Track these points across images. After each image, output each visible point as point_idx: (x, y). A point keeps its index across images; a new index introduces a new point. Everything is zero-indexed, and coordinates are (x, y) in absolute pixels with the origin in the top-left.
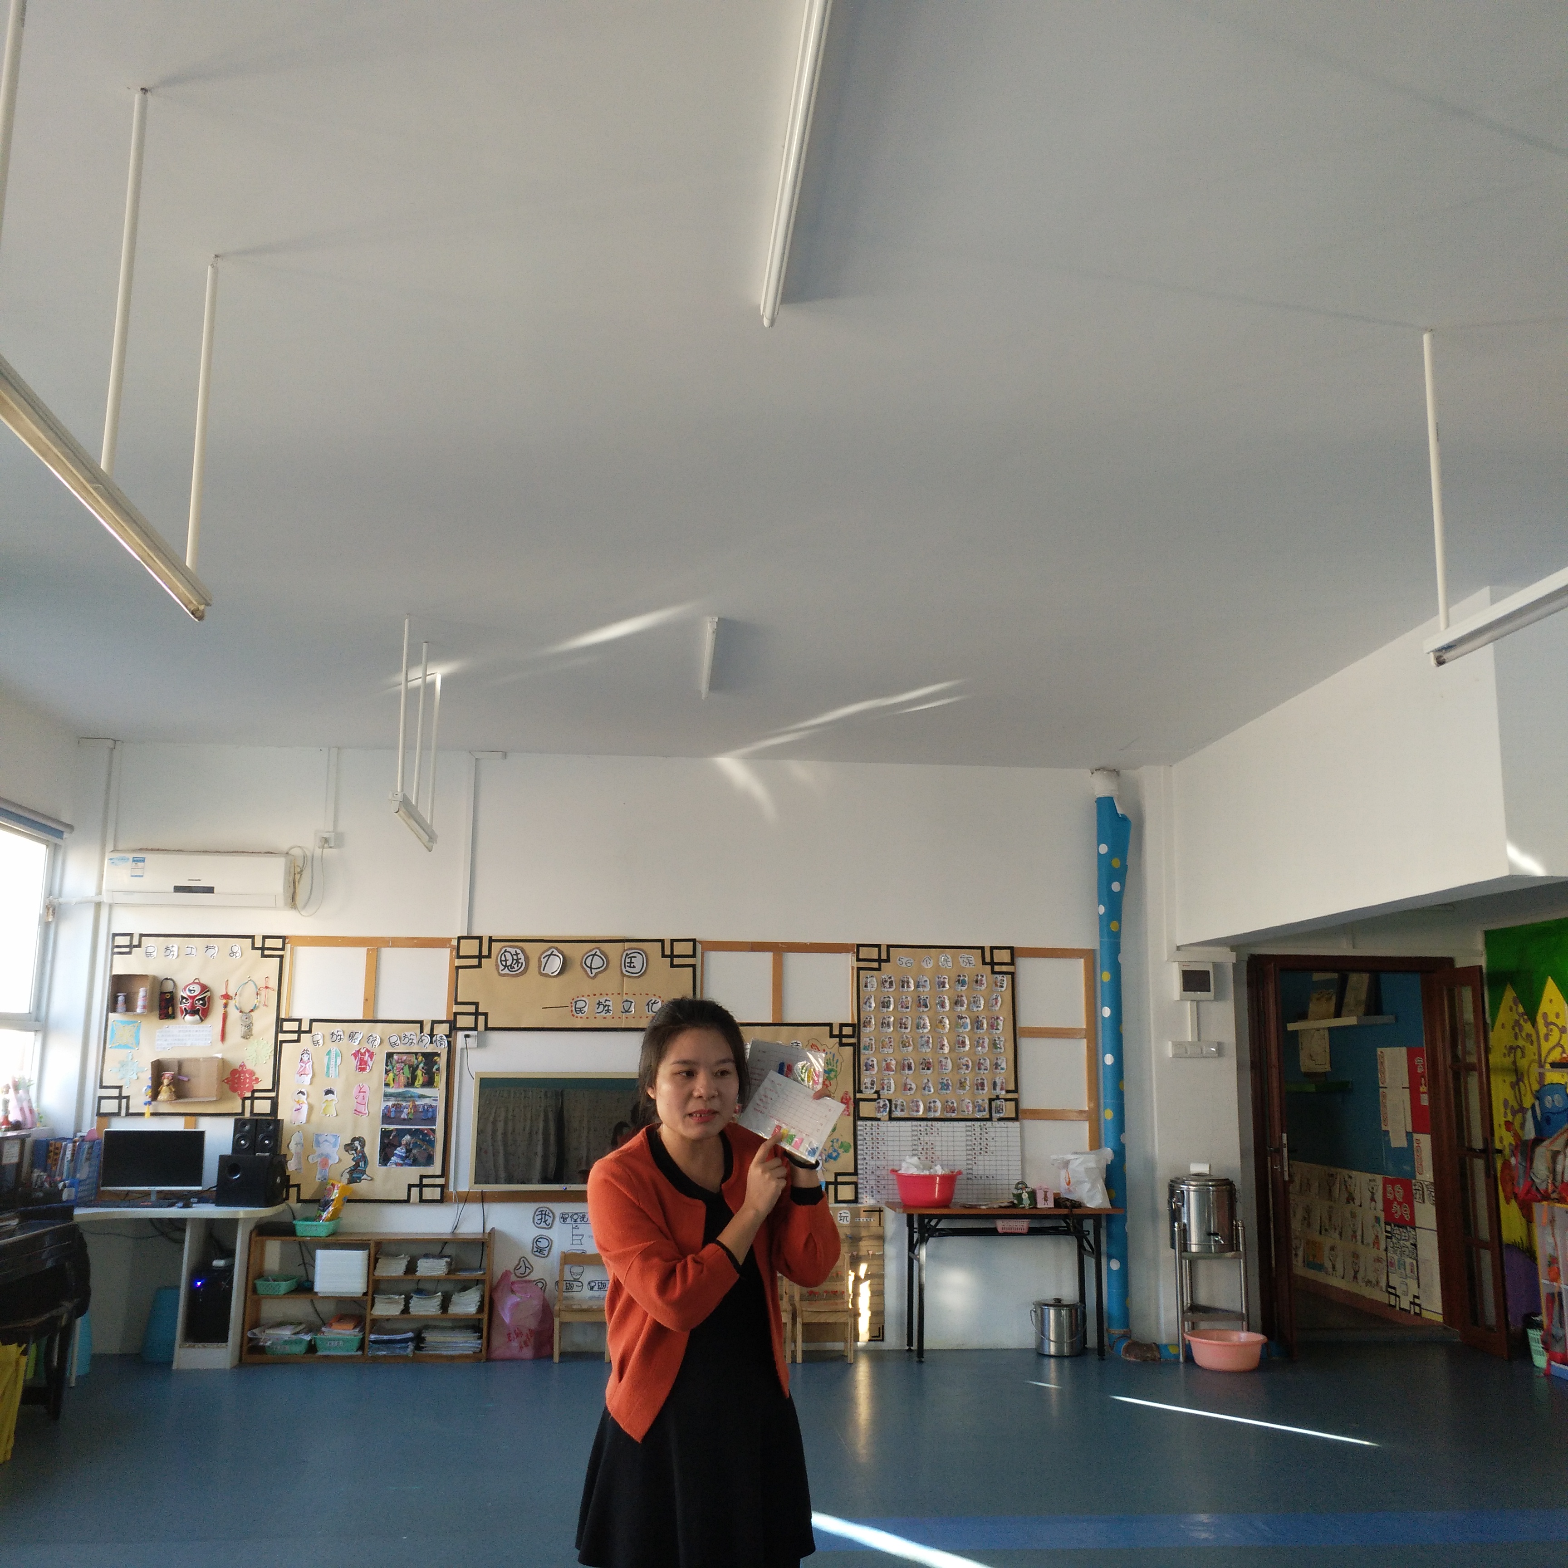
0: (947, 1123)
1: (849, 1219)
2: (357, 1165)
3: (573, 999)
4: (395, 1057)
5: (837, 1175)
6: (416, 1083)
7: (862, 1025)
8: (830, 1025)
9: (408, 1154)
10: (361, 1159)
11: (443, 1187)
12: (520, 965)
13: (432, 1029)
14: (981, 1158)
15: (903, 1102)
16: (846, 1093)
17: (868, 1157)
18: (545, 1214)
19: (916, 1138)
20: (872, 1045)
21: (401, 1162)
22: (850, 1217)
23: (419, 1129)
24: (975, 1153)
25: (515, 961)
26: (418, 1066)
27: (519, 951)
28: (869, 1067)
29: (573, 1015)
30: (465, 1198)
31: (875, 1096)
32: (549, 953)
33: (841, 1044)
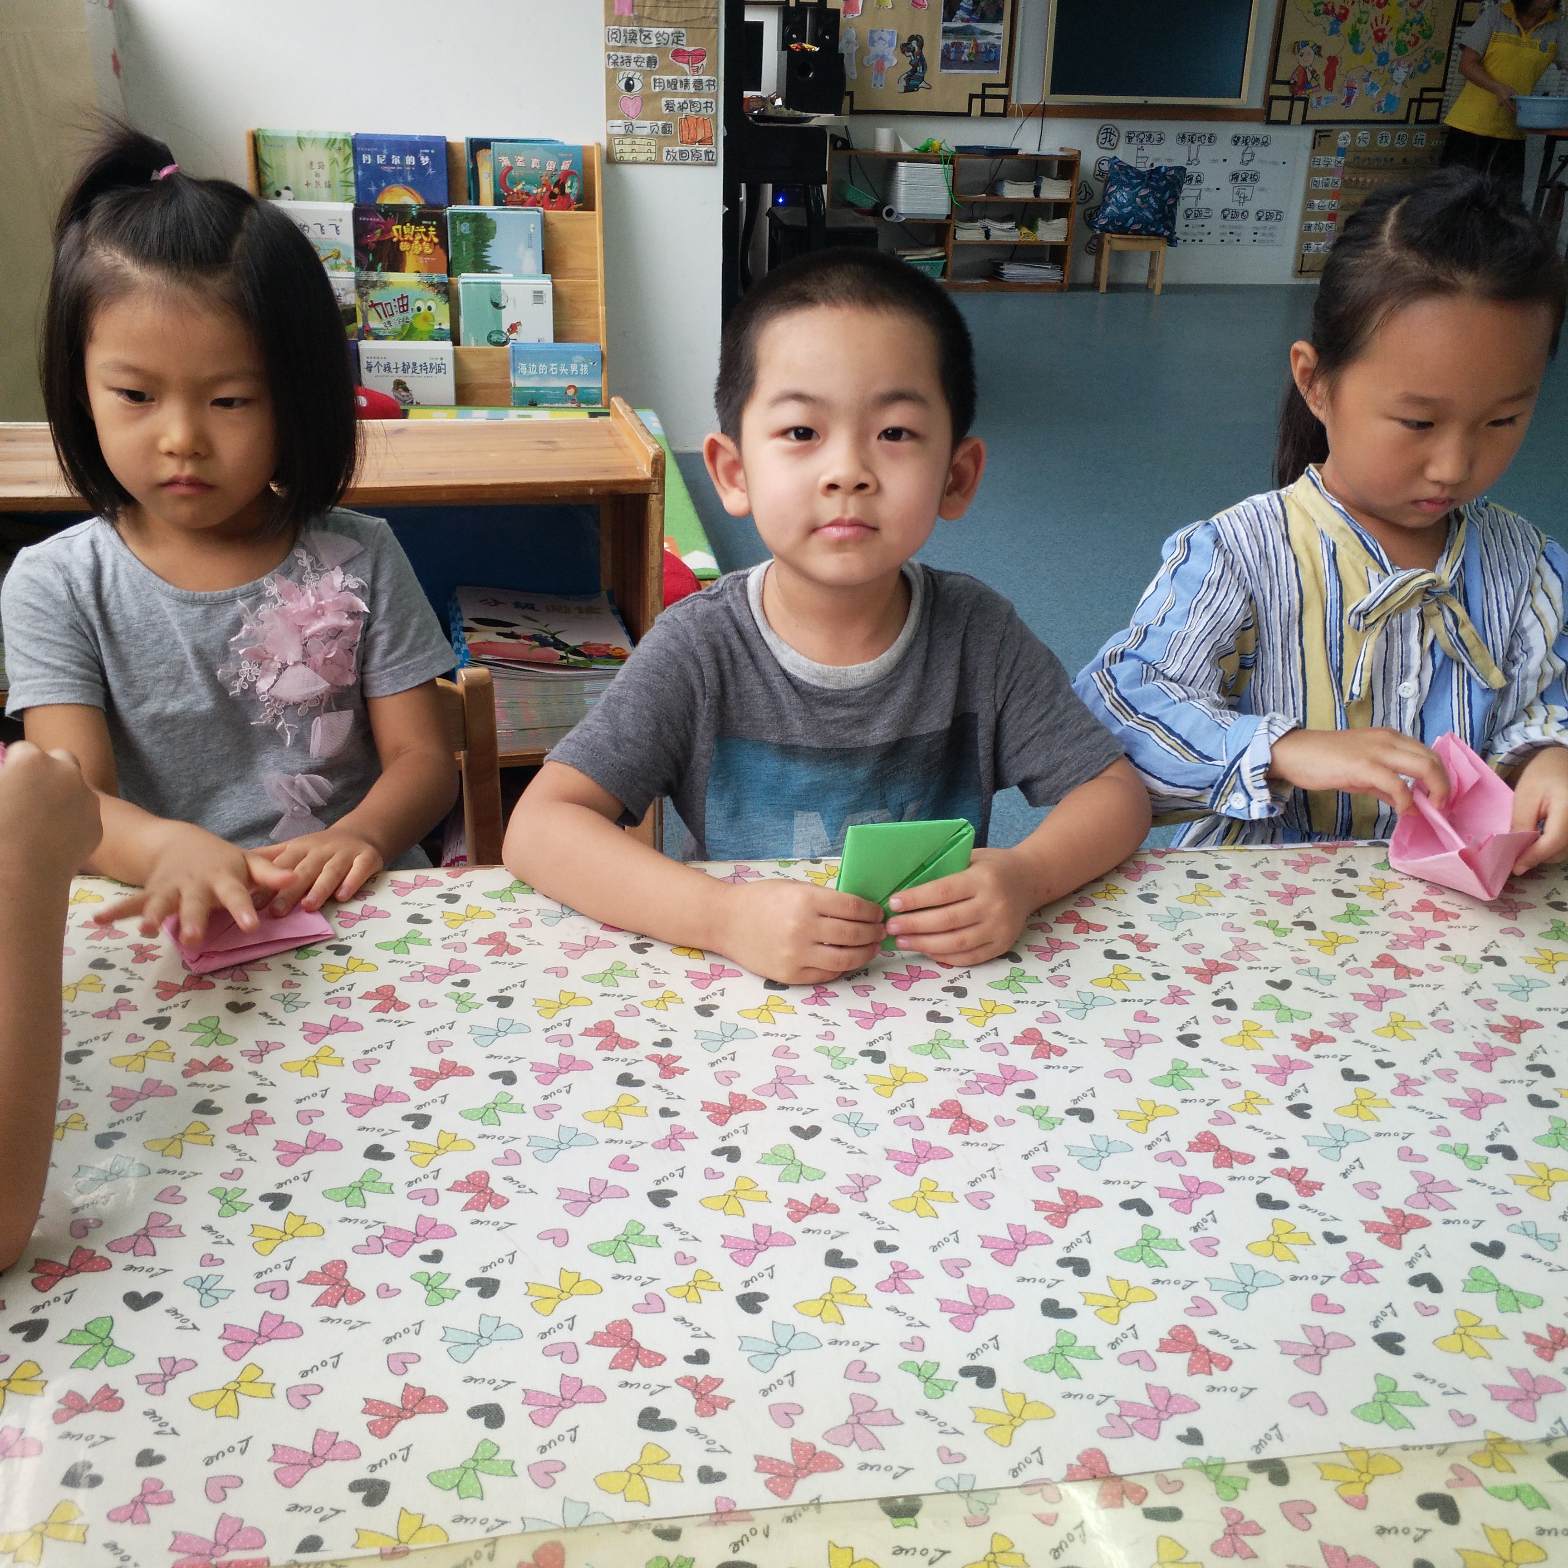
1: (1424, 142)
2: (914, 71)
5: (1423, 90)
10: (919, 63)
11: (1006, 98)
18: (1109, 133)
30: (1030, 112)
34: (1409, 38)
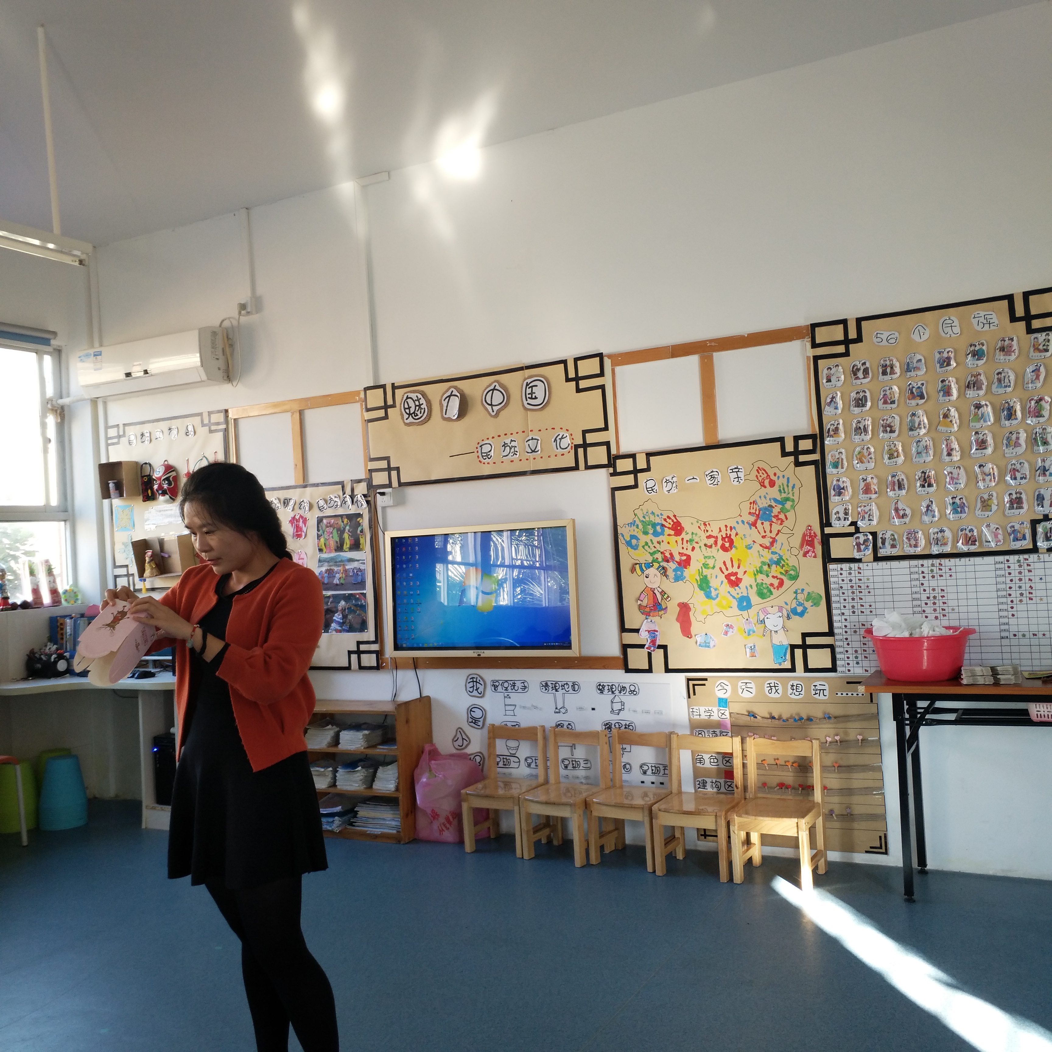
0: (964, 560)
1: (826, 693)
3: (478, 443)
4: (325, 521)
5: (805, 635)
6: (345, 547)
7: (826, 434)
8: (781, 440)
9: (344, 620)
11: (378, 653)
12: (423, 411)
13: (353, 490)
14: (1021, 607)
15: (893, 535)
16: (809, 527)
17: (846, 612)
18: (476, 682)
19: (917, 583)
20: (842, 459)
21: (339, 628)
22: (827, 689)
23: (352, 594)
24: (1012, 601)
25: (417, 408)
26: (344, 529)
27: (420, 396)
28: (840, 491)
29: (480, 462)
31: (852, 529)
32: (448, 394)
33: (798, 464)
34: (770, 580)
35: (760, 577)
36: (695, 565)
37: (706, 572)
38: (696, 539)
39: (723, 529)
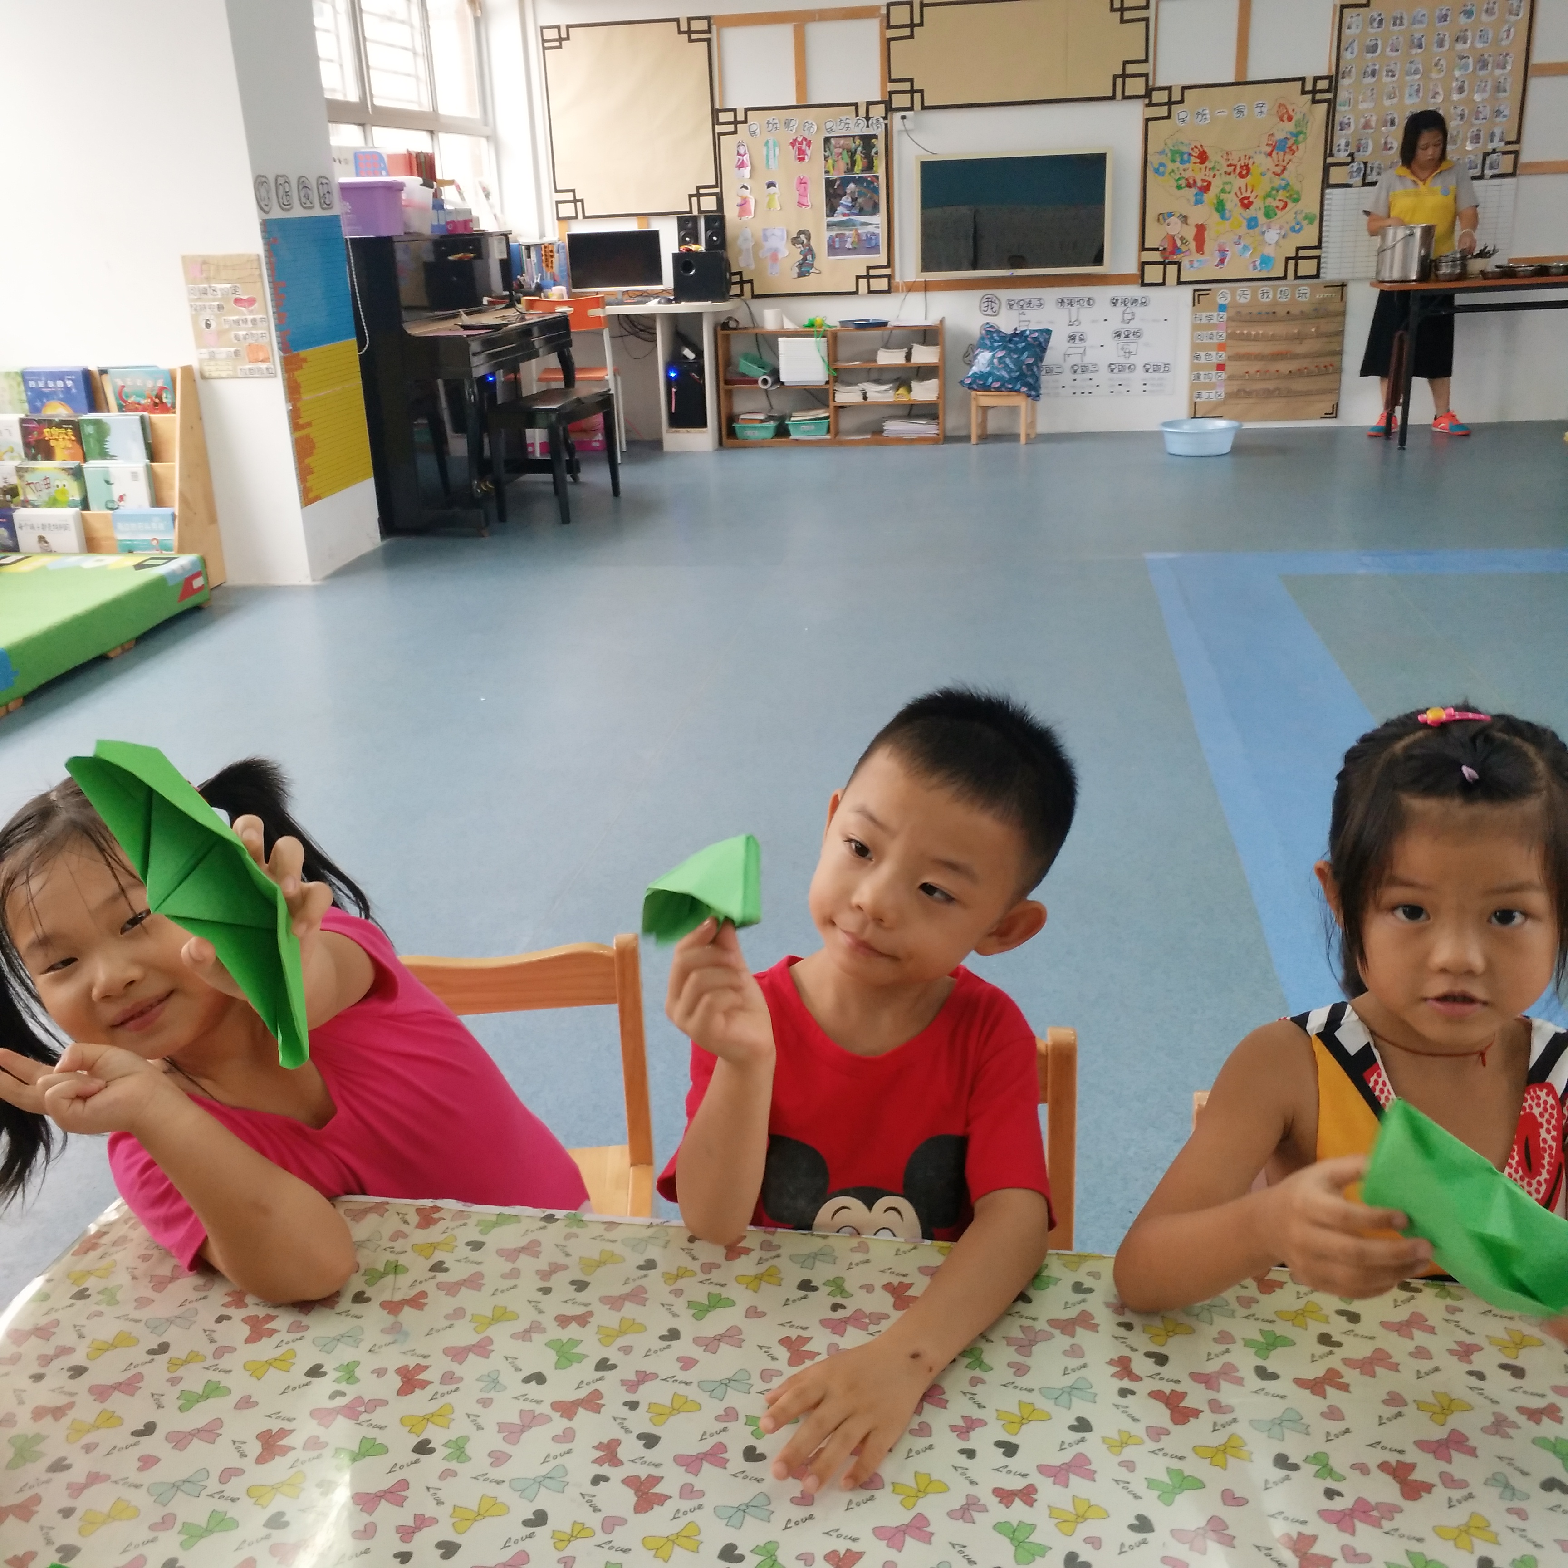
1: (1308, 295)
2: (805, 259)
4: (833, 141)
5: (1298, 249)
6: (856, 169)
7: (1340, 75)
8: (1303, 80)
10: (809, 253)
11: (890, 277)
13: (868, 112)
15: (1380, 165)
17: (1334, 229)
18: (991, 301)
20: (1351, 99)
22: (1309, 292)
26: (856, 150)
28: (1345, 125)
30: (911, 288)
33: (1314, 102)
34: (1277, 203)
35: (1269, 201)
36: (1214, 190)
37: (1223, 196)
38: (1218, 167)
39: (1243, 158)
